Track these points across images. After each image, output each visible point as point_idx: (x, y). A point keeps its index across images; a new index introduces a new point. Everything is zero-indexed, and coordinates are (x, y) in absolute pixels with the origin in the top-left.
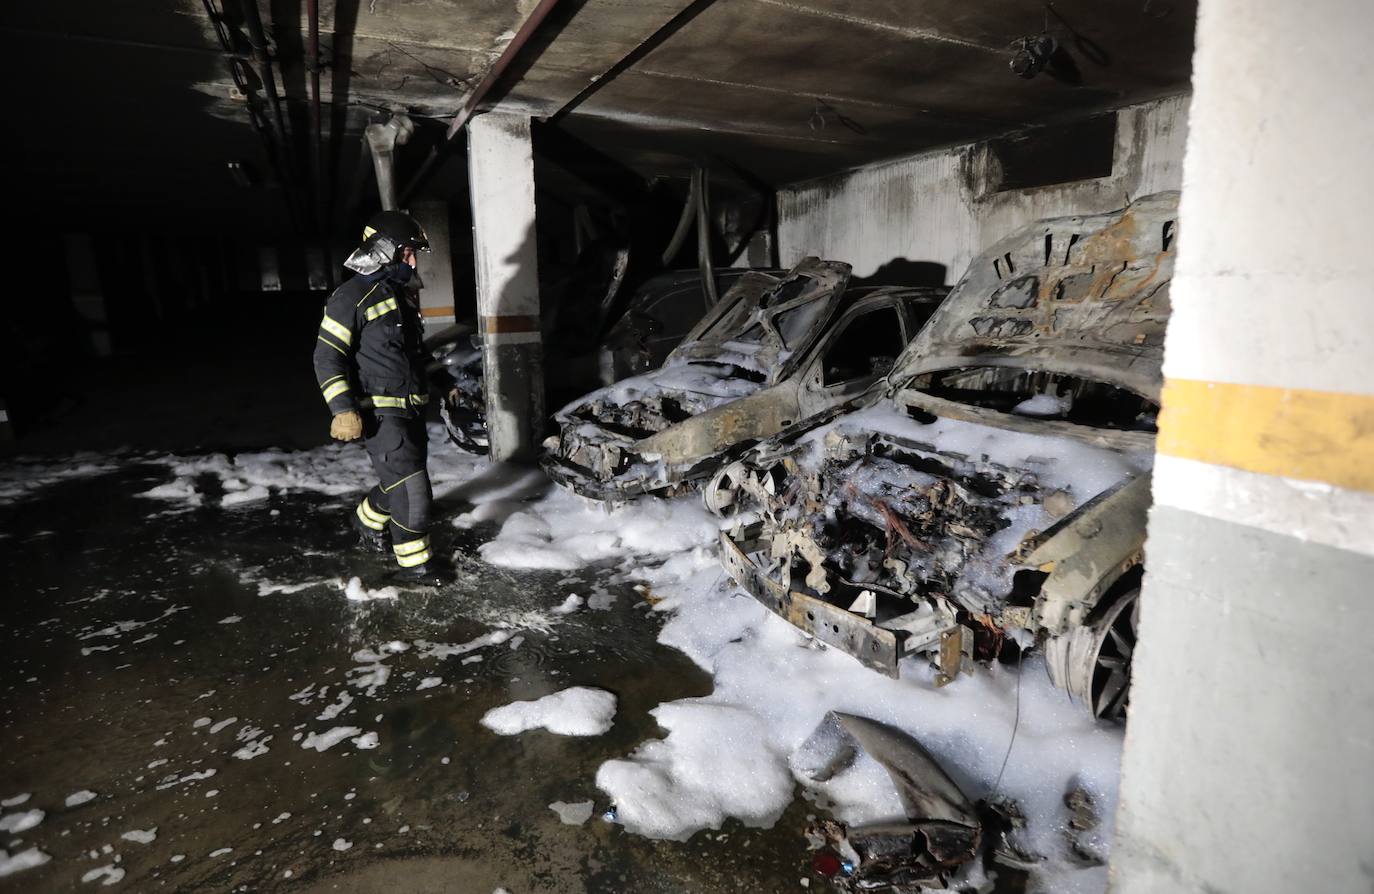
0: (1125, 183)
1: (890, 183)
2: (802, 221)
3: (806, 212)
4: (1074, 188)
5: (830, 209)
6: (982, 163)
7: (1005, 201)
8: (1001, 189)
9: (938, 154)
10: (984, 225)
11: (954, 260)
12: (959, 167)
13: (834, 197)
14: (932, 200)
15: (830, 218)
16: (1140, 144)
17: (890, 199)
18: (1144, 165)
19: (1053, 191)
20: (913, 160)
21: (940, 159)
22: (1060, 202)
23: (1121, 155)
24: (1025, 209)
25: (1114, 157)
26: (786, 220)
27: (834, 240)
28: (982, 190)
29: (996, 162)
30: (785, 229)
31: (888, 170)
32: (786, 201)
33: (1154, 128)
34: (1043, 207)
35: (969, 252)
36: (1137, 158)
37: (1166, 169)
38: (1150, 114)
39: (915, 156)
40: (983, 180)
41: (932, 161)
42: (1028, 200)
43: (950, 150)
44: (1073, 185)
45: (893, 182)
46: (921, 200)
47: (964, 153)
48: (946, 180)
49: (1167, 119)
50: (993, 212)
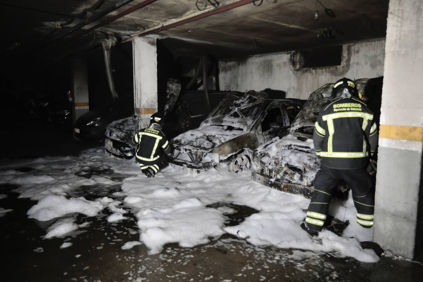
0: (345, 68)
1: (264, 62)
2: (229, 74)
3: (230, 70)
4: (329, 68)
5: (240, 70)
6: (298, 58)
7: (306, 71)
8: (304, 67)
9: (282, 53)
10: (299, 79)
11: (288, 90)
12: (290, 58)
13: (242, 65)
14: (280, 69)
15: (240, 73)
16: (350, 56)
17: (264, 68)
18: (351, 62)
19: (322, 69)
20: (273, 55)
21: (283, 55)
22: (324, 72)
23: (344, 59)
24: (313, 74)
25: (342, 59)
26: (222, 72)
27: (242, 81)
28: (298, 67)
29: (302, 57)
30: (221, 75)
31: (263, 57)
32: (222, 65)
33: (354, 51)
34: (319, 74)
35: (294, 87)
36: (349, 60)
37: (357, 64)
38: (352, 47)
39: (273, 53)
40: (298, 63)
41: (280, 55)
42: (314, 71)
43: (286, 52)
44: (329, 67)
45: (265, 62)
46: (276, 68)
47: (291, 54)
48: (285, 62)
49: (357, 49)
50: (302, 75)
